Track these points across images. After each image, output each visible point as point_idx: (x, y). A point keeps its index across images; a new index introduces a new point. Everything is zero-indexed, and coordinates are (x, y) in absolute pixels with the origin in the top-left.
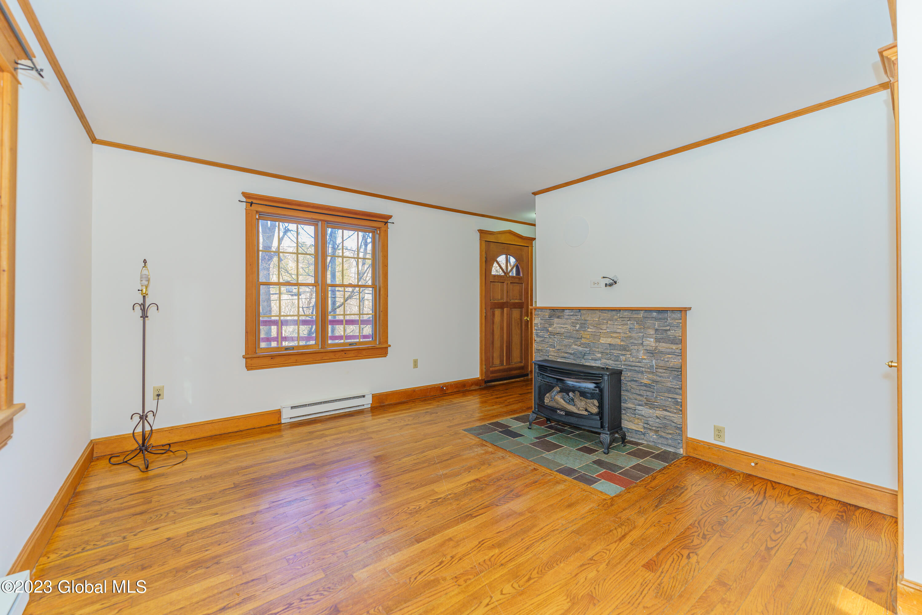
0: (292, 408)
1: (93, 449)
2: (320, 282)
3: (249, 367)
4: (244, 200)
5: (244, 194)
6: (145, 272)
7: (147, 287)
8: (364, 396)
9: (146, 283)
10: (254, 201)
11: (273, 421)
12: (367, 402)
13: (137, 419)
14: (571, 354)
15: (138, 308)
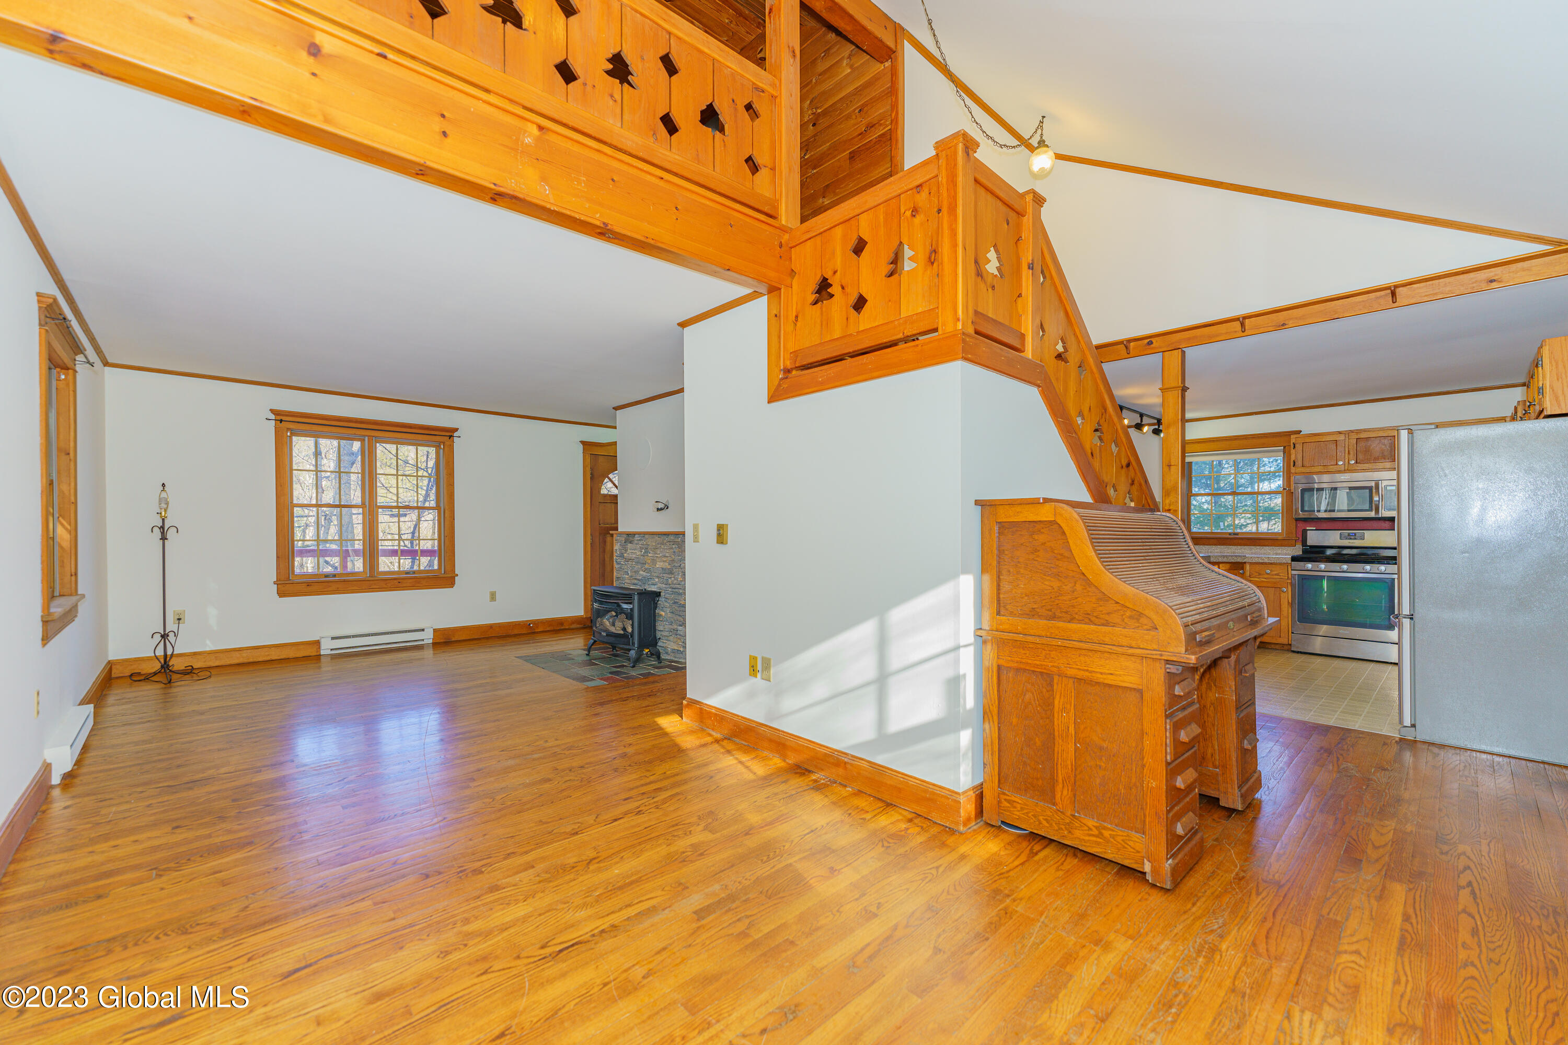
0: (333, 638)
1: (111, 669)
2: (367, 504)
3: (281, 594)
4: (273, 417)
5: (272, 411)
6: (164, 495)
7: (165, 511)
8: (423, 630)
9: (165, 506)
10: (284, 418)
11: (311, 652)
12: (428, 637)
13: (158, 637)
14: (638, 580)
15: (156, 530)
